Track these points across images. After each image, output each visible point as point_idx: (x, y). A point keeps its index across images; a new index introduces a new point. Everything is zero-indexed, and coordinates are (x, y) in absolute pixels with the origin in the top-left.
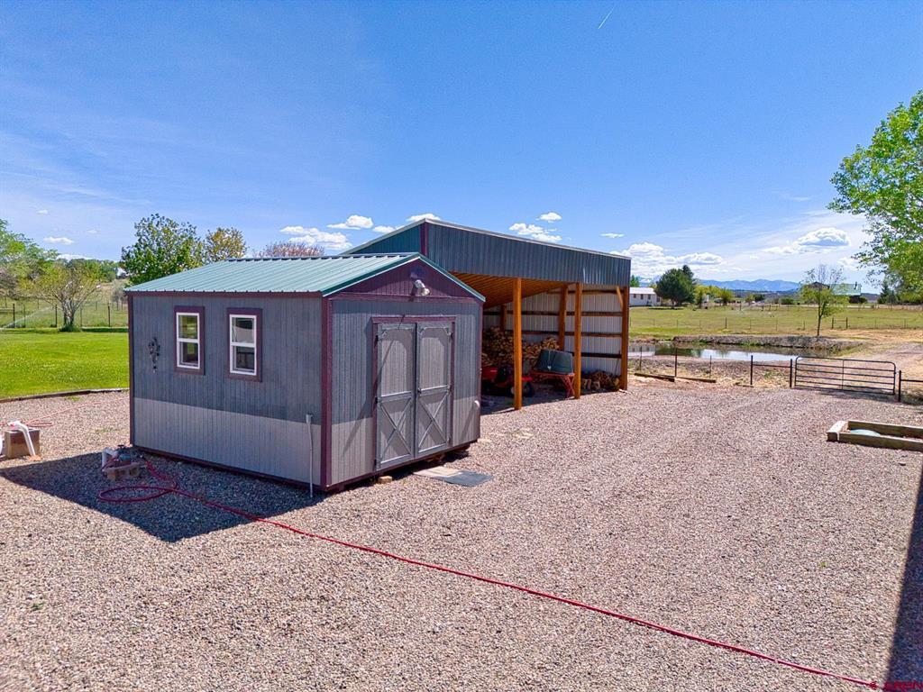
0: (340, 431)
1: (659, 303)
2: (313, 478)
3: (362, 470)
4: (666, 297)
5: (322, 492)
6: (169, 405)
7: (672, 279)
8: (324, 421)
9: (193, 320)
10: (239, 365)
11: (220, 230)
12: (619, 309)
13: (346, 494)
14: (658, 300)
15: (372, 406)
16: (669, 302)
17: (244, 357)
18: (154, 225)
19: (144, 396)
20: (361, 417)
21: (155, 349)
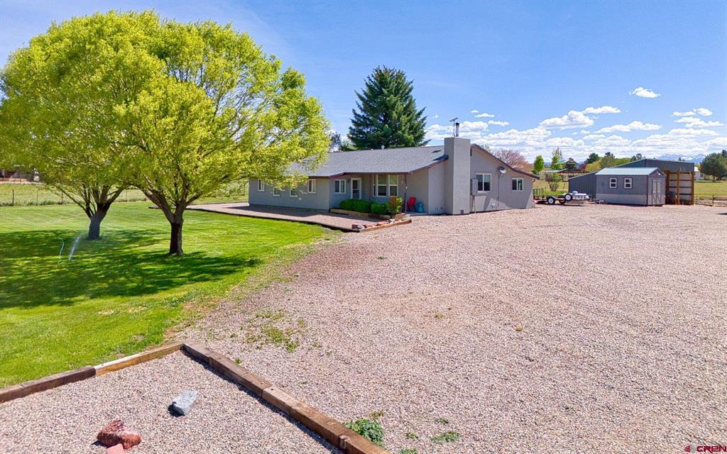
1: (703, 178)
2: (645, 204)
4: (708, 174)
7: (713, 161)
8: (647, 195)
10: (627, 187)
12: (691, 179)
14: (702, 176)
15: (652, 194)
16: (711, 177)
21: (603, 184)
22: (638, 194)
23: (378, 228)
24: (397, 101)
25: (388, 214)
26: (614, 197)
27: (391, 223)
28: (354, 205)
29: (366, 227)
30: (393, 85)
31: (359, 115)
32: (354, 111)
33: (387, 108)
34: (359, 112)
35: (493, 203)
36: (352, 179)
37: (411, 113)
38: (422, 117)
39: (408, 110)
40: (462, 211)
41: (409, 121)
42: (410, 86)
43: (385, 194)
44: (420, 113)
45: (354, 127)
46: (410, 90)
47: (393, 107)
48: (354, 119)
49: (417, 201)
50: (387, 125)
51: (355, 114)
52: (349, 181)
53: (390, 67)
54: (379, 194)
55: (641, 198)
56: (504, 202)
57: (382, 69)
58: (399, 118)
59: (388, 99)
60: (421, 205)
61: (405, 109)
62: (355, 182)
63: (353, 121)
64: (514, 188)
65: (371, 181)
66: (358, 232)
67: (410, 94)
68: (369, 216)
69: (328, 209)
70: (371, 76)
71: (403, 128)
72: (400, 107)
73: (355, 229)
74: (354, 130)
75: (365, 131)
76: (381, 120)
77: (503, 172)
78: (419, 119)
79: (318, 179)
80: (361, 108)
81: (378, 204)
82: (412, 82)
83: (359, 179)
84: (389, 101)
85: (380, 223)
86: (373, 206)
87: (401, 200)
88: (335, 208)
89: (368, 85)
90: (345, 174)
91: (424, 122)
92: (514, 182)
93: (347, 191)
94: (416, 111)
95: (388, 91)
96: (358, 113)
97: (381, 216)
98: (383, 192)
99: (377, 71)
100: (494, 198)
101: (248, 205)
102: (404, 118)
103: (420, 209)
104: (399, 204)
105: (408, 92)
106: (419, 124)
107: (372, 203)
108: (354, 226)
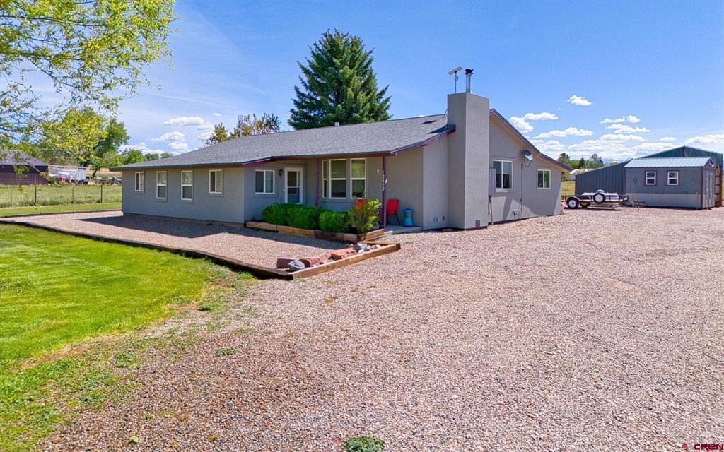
2: (698, 207)
6: (642, 194)
10: (670, 183)
19: (630, 192)
21: (636, 181)
22: (687, 193)
23: (333, 267)
24: (353, 75)
25: (353, 230)
26: (652, 197)
27: (362, 253)
28: (288, 215)
29: (307, 264)
30: (347, 55)
31: (303, 95)
32: (297, 89)
33: (340, 84)
34: (303, 90)
35: (515, 206)
36: (287, 170)
37: (371, 91)
38: (385, 97)
39: (366, 87)
40: (478, 223)
41: (370, 101)
42: (369, 57)
43: (343, 195)
44: (382, 93)
45: (296, 110)
46: (370, 62)
47: (348, 83)
48: (297, 99)
49: (402, 205)
50: (339, 105)
51: (298, 92)
52: (280, 173)
53: (343, 32)
54: (334, 195)
55: (692, 198)
56: (528, 207)
57: (333, 33)
58: (356, 96)
59: (341, 71)
60: (409, 212)
61: (364, 85)
62: (292, 176)
63: (296, 102)
64: (540, 183)
65: (318, 173)
66: (289, 278)
67: (370, 66)
68: (317, 236)
69: (243, 222)
70: (318, 43)
71: (361, 111)
72: (358, 82)
73: (284, 272)
74: (297, 114)
75: (312, 115)
76: (332, 101)
77: (530, 158)
78: (381, 100)
79: (226, 169)
80: (305, 85)
81: (332, 212)
82: (371, 52)
83: (299, 170)
84: (343, 74)
85: (338, 252)
86: (323, 217)
87: (376, 204)
88: (254, 220)
89: (314, 54)
90: (273, 159)
91: (388, 103)
92: (540, 175)
93: (276, 190)
94: (377, 90)
95: (341, 62)
96: (302, 92)
97: (339, 235)
98: (339, 190)
99: (326, 36)
100: (516, 200)
101: (121, 214)
102: (362, 97)
103: (409, 221)
104: (374, 213)
105: (367, 65)
106: (381, 106)
107: (321, 210)
108: (282, 263)
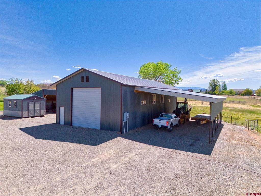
0: (23, 112)
2: (21, 117)
3: (27, 116)
5: (22, 118)
6: (8, 111)
8: (22, 111)
9: (10, 102)
10: (15, 106)
11: (29, 80)
13: (24, 118)
15: (28, 110)
17: (15, 105)
18: (13, 79)
19: (5, 110)
20: (26, 111)
21: (6, 105)
22: (18, 111)
